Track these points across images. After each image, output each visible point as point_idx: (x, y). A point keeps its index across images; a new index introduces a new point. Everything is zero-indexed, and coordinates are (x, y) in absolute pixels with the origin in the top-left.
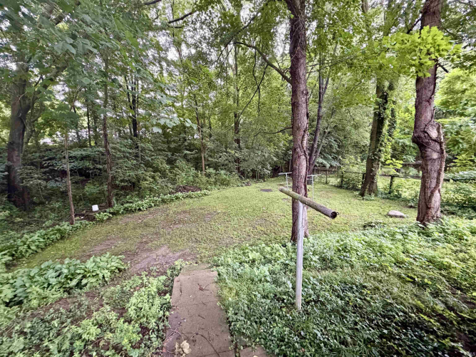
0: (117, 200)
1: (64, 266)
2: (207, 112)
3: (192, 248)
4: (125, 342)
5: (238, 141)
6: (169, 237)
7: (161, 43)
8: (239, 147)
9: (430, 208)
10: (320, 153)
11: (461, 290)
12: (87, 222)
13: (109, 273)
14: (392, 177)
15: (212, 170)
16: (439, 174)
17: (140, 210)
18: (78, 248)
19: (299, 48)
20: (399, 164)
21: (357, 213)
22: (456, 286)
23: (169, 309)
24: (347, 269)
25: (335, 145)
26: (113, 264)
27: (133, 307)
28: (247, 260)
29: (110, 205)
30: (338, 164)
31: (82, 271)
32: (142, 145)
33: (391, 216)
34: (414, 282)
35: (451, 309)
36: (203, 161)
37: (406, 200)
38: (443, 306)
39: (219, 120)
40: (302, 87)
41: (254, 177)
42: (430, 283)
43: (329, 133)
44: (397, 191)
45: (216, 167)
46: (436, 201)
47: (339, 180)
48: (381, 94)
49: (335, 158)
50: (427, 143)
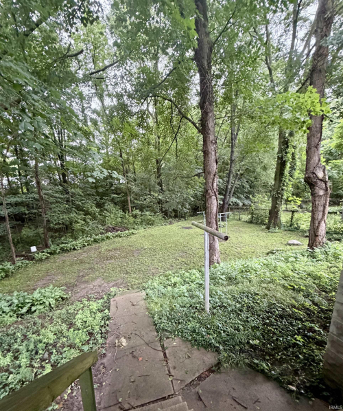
0: (52, 242)
1: (14, 298)
2: (131, 158)
3: (124, 278)
4: (77, 341)
5: (160, 184)
6: (102, 271)
7: (84, 93)
8: (162, 189)
9: (317, 236)
10: (234, 193)
11: (326, 292)
12: (27, 262)
13: (54, 301)
14: (293, 212)
15: (138, 212)
16: (324, 208)
17: (74, 249)
18: (22, 284)
19: (207, 103)
20: (299, 201)
21: (262, 243)
22: (323, 289)
23: (108, 319)
24: (247, 283)
25: (247, 186)
26: (56, 294)
27: (80, 321)
28: (170, 283)
29: (47, 246)
30: (250, 202)
31: (31, 301)
32: (73, 190)
33: (290, 245)
34: (294, 289)
35: (316, 304)
36: (130, 204)
37: (303, 231)
38: (311, 303)
39: (142, 165)
40: (211, 137)
41: (176, 216)
42: (304, 288)
43: (242, 175)
44: (297, 224)
45: (142, 208)
46: (322, 230)
47: (250, 216)
48: (282, 140)
49: (247, 198)
50: (315, 182)
